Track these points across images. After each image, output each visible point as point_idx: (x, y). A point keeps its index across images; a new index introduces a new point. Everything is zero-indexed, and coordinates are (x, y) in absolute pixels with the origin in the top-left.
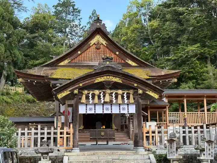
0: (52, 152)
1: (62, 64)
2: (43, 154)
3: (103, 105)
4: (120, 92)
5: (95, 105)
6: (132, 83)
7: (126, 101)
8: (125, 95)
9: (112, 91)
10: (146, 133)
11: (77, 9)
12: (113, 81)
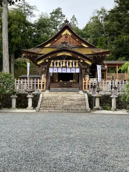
0: (34, 91)
1: (46, 46)
2: (29, 92)
3: (62, 68)
4: (71, 61)
5: (58, 68)
6: (78, 56)
7: (74, 66)
8: (74, 63)
9: (66, 61)
10: (84, 83)
11: (63, 15)
12: (67, 55)
